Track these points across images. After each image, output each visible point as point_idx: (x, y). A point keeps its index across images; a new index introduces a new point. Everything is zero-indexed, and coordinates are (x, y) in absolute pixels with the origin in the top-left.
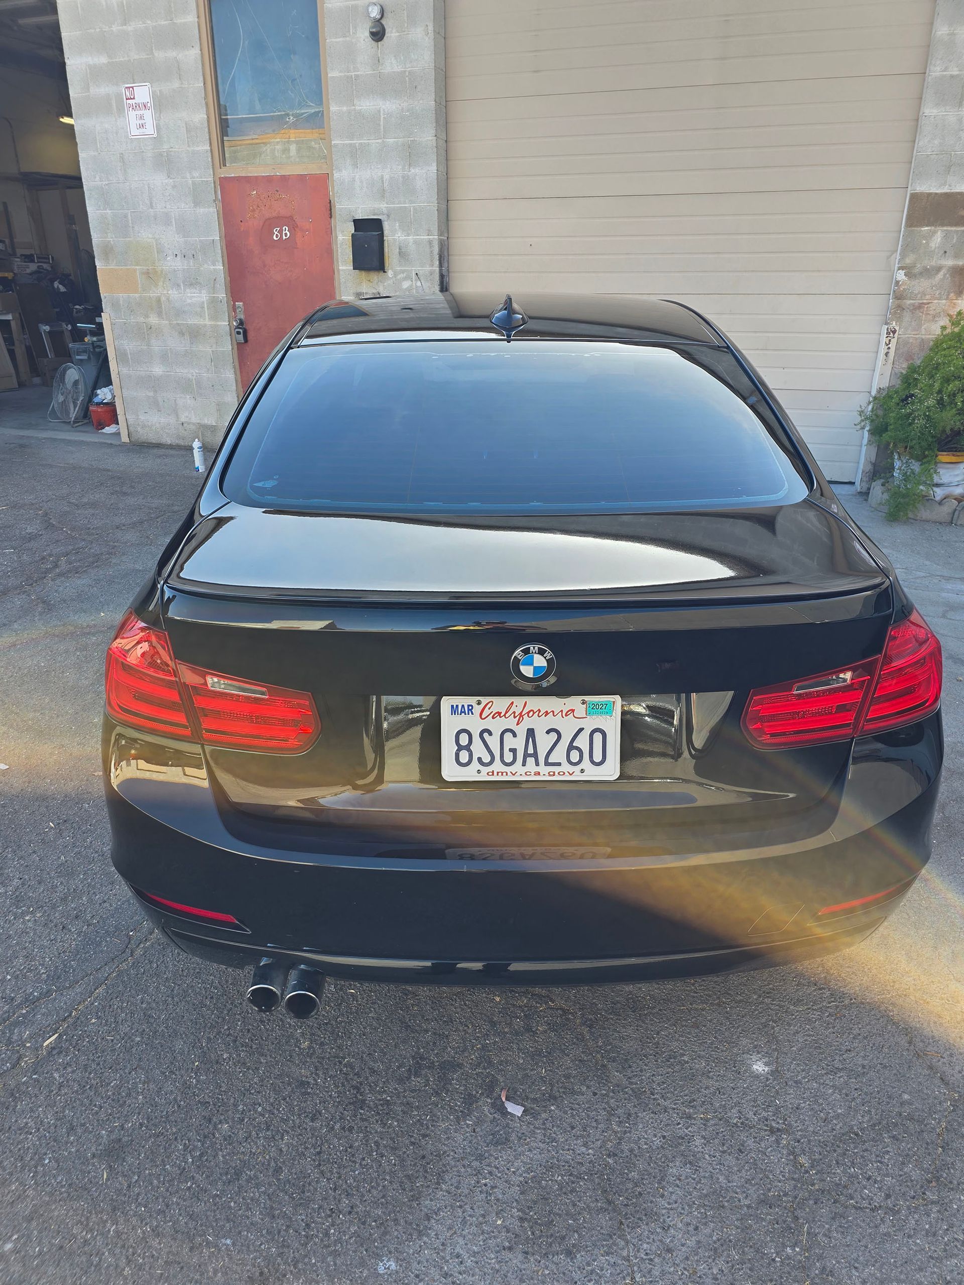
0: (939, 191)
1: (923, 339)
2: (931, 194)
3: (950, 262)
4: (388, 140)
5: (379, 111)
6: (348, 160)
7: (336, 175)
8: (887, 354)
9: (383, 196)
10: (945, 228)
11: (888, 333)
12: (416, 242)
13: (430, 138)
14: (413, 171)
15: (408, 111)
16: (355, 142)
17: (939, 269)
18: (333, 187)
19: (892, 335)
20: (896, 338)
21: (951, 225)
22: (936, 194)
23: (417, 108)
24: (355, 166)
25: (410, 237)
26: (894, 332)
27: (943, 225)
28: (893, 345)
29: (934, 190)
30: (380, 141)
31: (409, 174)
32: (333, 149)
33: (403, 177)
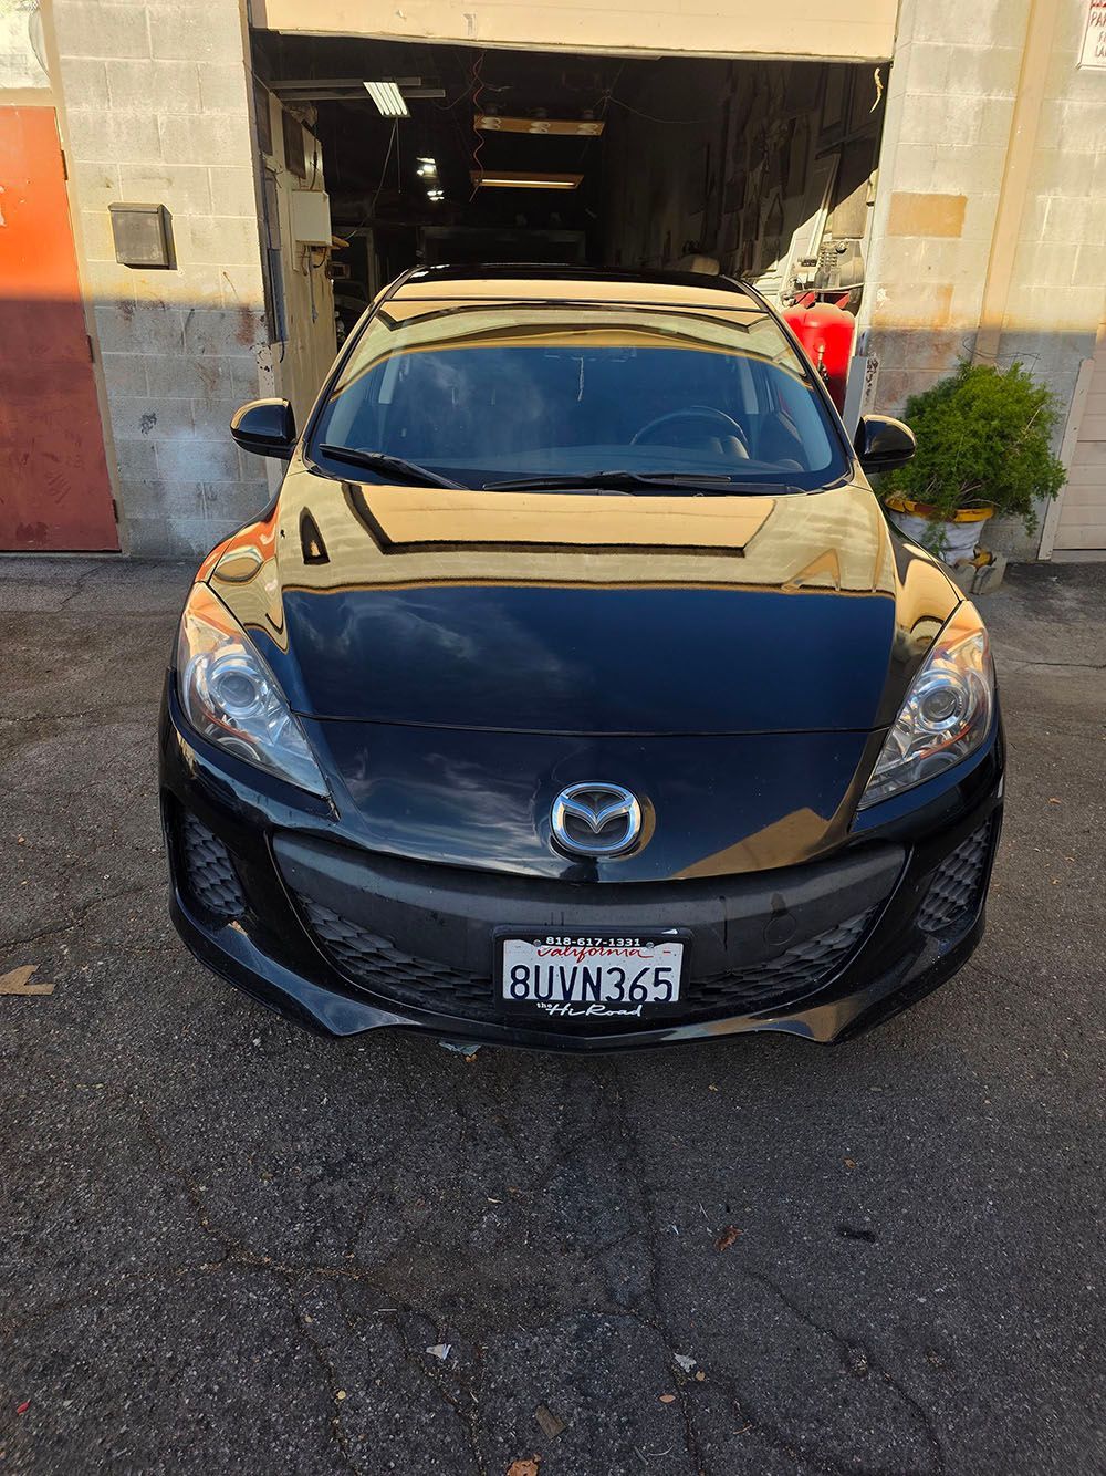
0: (923, 192)
1: (906, 374)
2: (914, 195)
3: (934, 281)
4: (160, 61)
5: (143, 13)
6: (92, 88)
7: (71, 111)
8: (868, 392)
9: (158, 150)
10: (929, 238)
11: (869, 367)
12: (219, 224)
13: (235, 64)
14: (207, 113)
15: (194, 17)
16: (101, 59)
17: (923, 288)
18: (66, 131)
19: (873, 369)
20: (877, 374)
21: (935, 234)
22: (920, 195)
23: (209, 14)
24: (105, 96)
25: (210, 216)
26: (876, 366)
27: (927, 234)
28: (874, 382)
29: (917, 191)
30: (146, 61)
31: (201, 117)
32: (63, 69)
33: (192, 122)
